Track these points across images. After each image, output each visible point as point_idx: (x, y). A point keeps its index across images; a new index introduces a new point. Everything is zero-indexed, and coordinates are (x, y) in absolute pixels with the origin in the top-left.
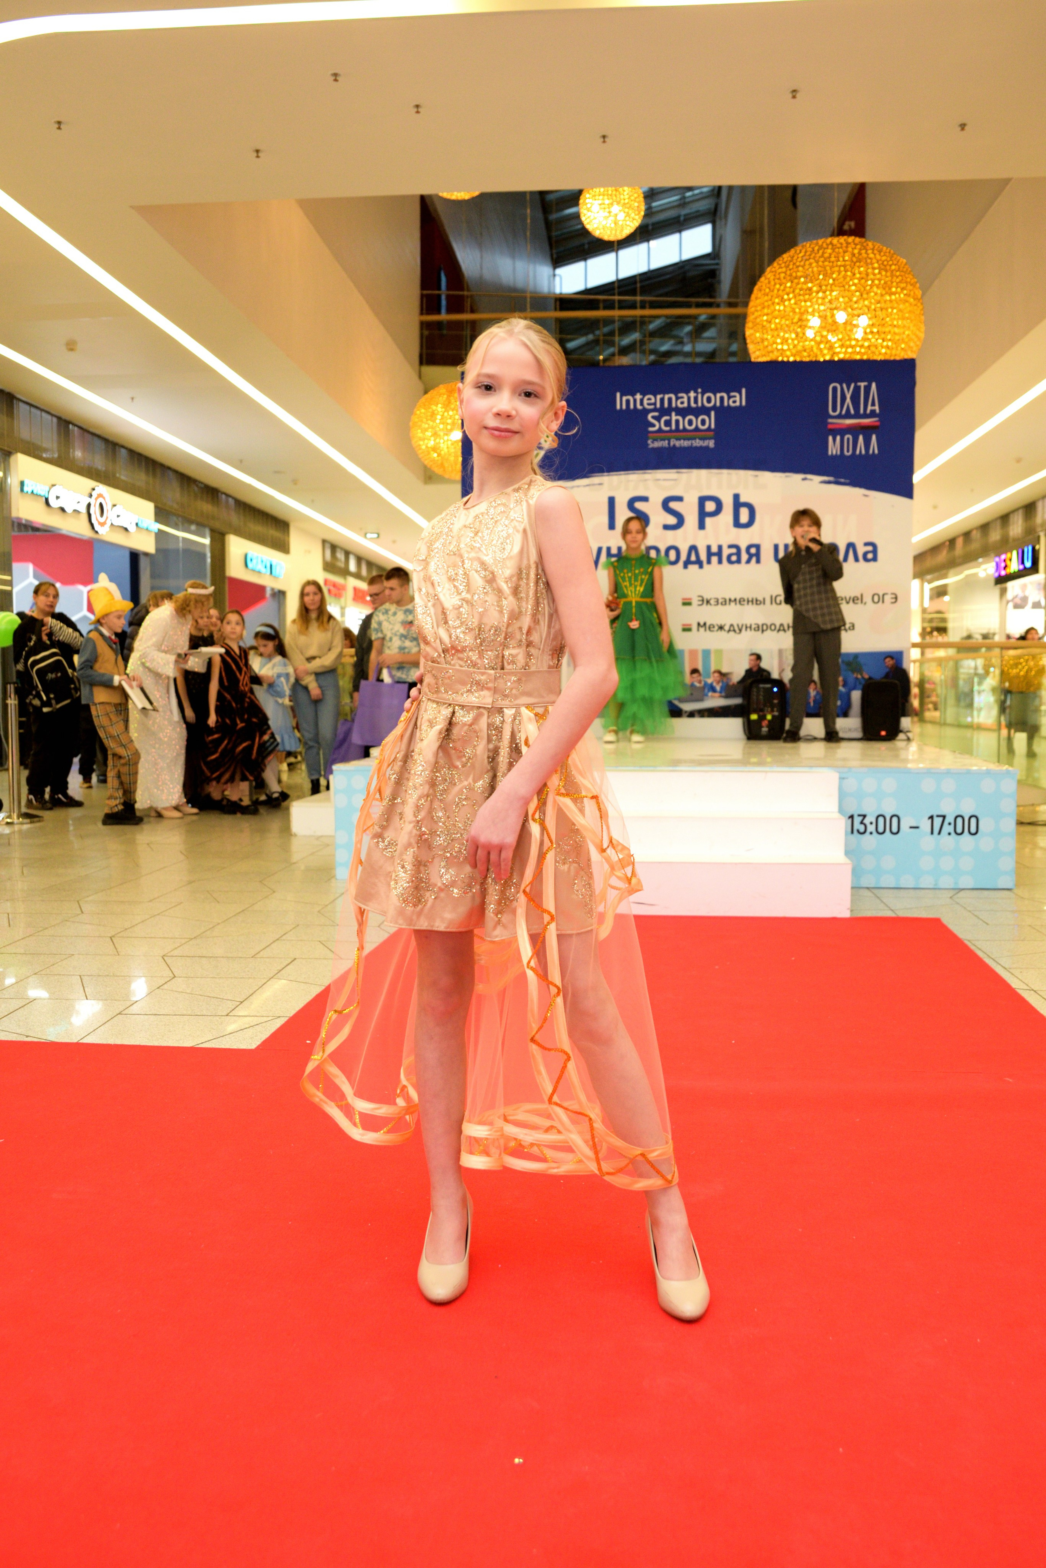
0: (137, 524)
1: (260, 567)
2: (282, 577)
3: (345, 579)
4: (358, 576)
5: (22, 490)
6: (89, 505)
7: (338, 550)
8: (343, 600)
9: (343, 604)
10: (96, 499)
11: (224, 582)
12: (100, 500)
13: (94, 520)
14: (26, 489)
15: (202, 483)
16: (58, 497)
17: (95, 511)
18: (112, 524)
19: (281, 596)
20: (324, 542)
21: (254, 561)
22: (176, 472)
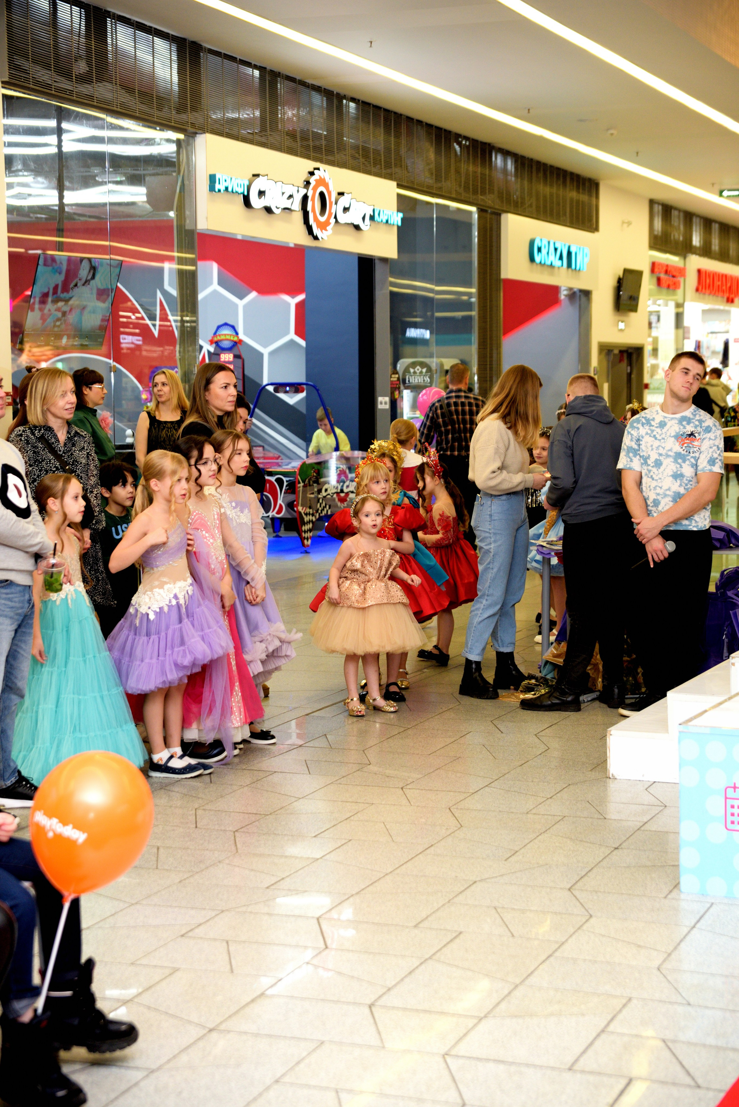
0: (372, 218)
1: (553, 259)
2: (585, 269)
3: (685, 258)
4: (706, 252)
5: (212, 188)
6: (305, 198)
7: (675, 213)
8: (680, 292)
9: (680, 301)
10: (315, 189)
11: (498, 290)
12: (321, 189)
13: (311, 221)
14: (217, 187)
15: (466, 138)
16: (261, 193)
17: (314, 205)
18: (337, 221)
19: (584, 299)
20: (652, 202)
21: (544, 251)
22: (429, 126)
